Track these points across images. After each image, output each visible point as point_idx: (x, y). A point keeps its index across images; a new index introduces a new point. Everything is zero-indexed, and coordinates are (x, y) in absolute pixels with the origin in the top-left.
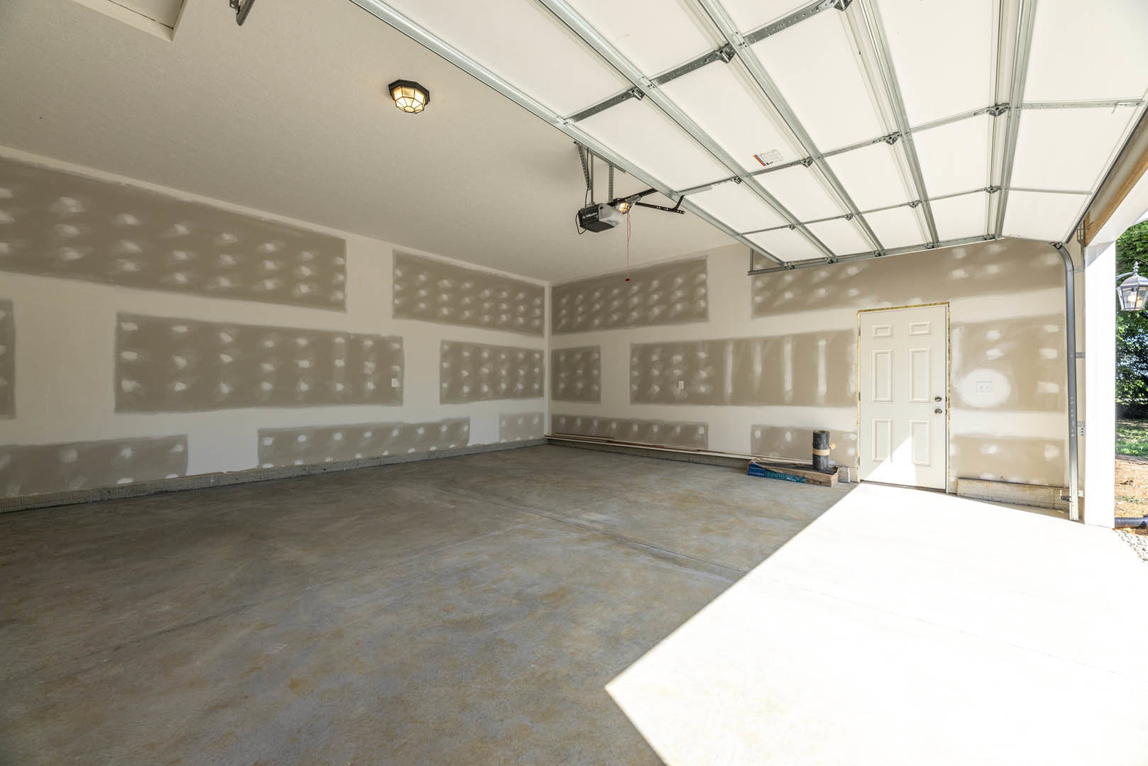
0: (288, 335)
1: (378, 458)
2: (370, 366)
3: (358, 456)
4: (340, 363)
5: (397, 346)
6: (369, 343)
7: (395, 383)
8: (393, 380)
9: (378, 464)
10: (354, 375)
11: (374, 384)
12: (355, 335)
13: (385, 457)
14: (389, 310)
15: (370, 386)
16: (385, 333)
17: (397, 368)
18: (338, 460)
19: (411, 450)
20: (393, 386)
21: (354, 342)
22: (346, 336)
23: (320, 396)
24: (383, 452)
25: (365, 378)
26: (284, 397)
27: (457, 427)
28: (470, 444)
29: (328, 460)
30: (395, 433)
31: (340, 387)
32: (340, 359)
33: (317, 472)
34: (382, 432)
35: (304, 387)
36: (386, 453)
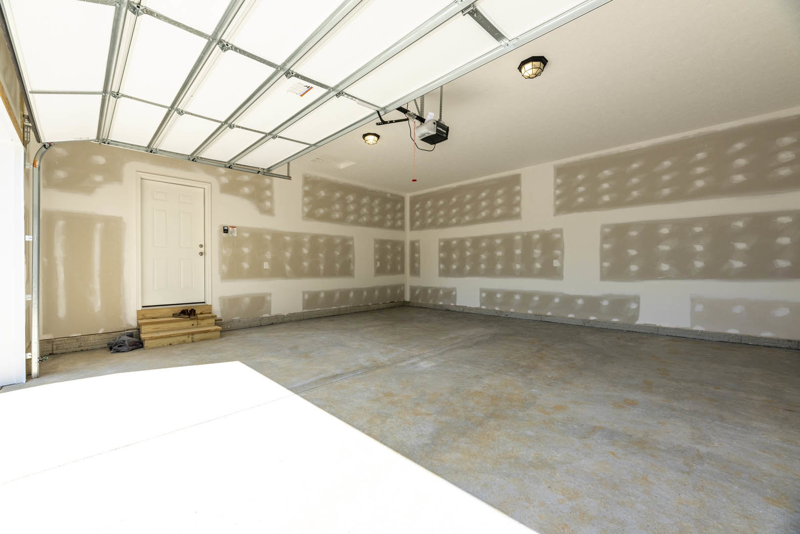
0: (492, 238)
1: (539, 315)
2: (537, 252)
3: (530, 312)
4: (518, 252)
5: (557, 236)
6: (537, 236)
7: (556, 263)
8: (554, 261)
9: (540, 320)
10: (527, 259)
11: (541, 265)
12: (527, 233)
13: (548, 316)
14: (552, 210)
15: (538, 266)
16: (548, 228)
17: (558, 252)
18: (517, 312)
19: (571, 316)
20: (554, 265)
21: (527, 238)
22: (522, 234)
23: (508, 272)
24: (548, 312)
25: (534, 260)
26: (490, 272)
27: (620, 303)
28: (638, 323)
29: (512, 310)
30: (557, 300)
31: (518, 266)
32: (518, 249)
33: (503, 316)
34: (547, 298)
35: (499, 267)
36: (549, 314)
